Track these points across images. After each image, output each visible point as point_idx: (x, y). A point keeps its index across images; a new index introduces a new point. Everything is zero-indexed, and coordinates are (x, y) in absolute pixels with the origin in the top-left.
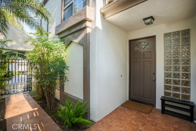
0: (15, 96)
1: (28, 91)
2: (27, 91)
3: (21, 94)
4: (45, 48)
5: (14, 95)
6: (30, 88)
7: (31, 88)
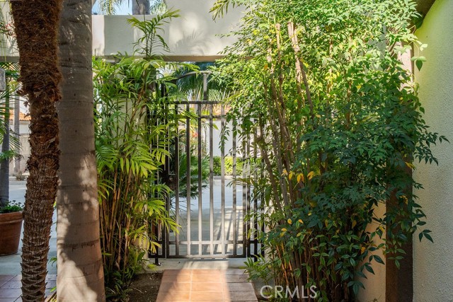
0: (197, 272)
1: (249, 255)
2: (244, 256)
3: (220, 269)
4: (290, 27)
5: (196, 265)
6: (256, 242)
7: (259, 245)
